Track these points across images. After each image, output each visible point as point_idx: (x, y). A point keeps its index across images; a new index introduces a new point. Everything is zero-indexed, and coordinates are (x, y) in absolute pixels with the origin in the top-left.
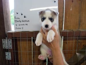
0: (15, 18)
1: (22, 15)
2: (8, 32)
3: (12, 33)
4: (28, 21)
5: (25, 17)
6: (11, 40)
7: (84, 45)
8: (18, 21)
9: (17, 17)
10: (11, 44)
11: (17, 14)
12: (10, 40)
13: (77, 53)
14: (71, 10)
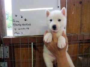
0: (13, 21)
1: (22, 17)
2: (4, 38)
3: (9, 39)
4: (30, 25)
5: (25, 20)
7: (85, 49)
8: (17, 25)
9: (16, 20)
10: (7, 52)
11: (16, 16)
12: (6, 48)
13: (79, 57)
14: (73, 13)
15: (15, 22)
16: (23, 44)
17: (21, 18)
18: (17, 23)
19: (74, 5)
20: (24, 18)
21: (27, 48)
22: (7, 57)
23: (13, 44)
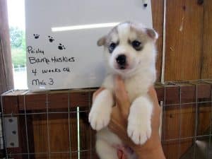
0: (29, 50)
1: (51, 40)
2: (4, 94)
3: (18, 99)
4: (72, 59)
5: (60, 48)
6: (15, 120)
8: (38, 61)
9: (35, 49)
10: (14, 132)
11: (36, 38)
12: (11, 121)
13: (197, 142)
14: (181, 29)
15: (32, 52)
16: (55, 110)
17: (49, 42)
18: (40, 56)
19: (184, 8)
20: (56, 44)
21: (64, 120)
22: (12, 144)
23: (28, 111)
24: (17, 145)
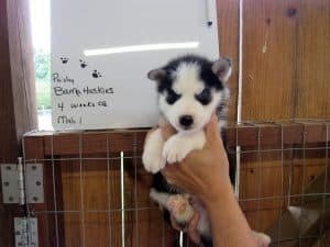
0: (55, 78)
1: (83, 66)
2: (25, 135)
3: (43, 140)
4: (110, 91)
5: (95, 75)
6: (40, 167)
8: (65, 92)
9: (62, 76)
10: (38, 183)
11: (64, 62)
12: (34, 168)
13: (291, 208)
14: (264, 51)
15: (59, 81)
16: (90, 156)
17: (80, 68)
18: (68, 86)
19: (268, 20)
20: (89, 71)
22: (36, 199)
23: (55, 156)
24: (41, 200)
